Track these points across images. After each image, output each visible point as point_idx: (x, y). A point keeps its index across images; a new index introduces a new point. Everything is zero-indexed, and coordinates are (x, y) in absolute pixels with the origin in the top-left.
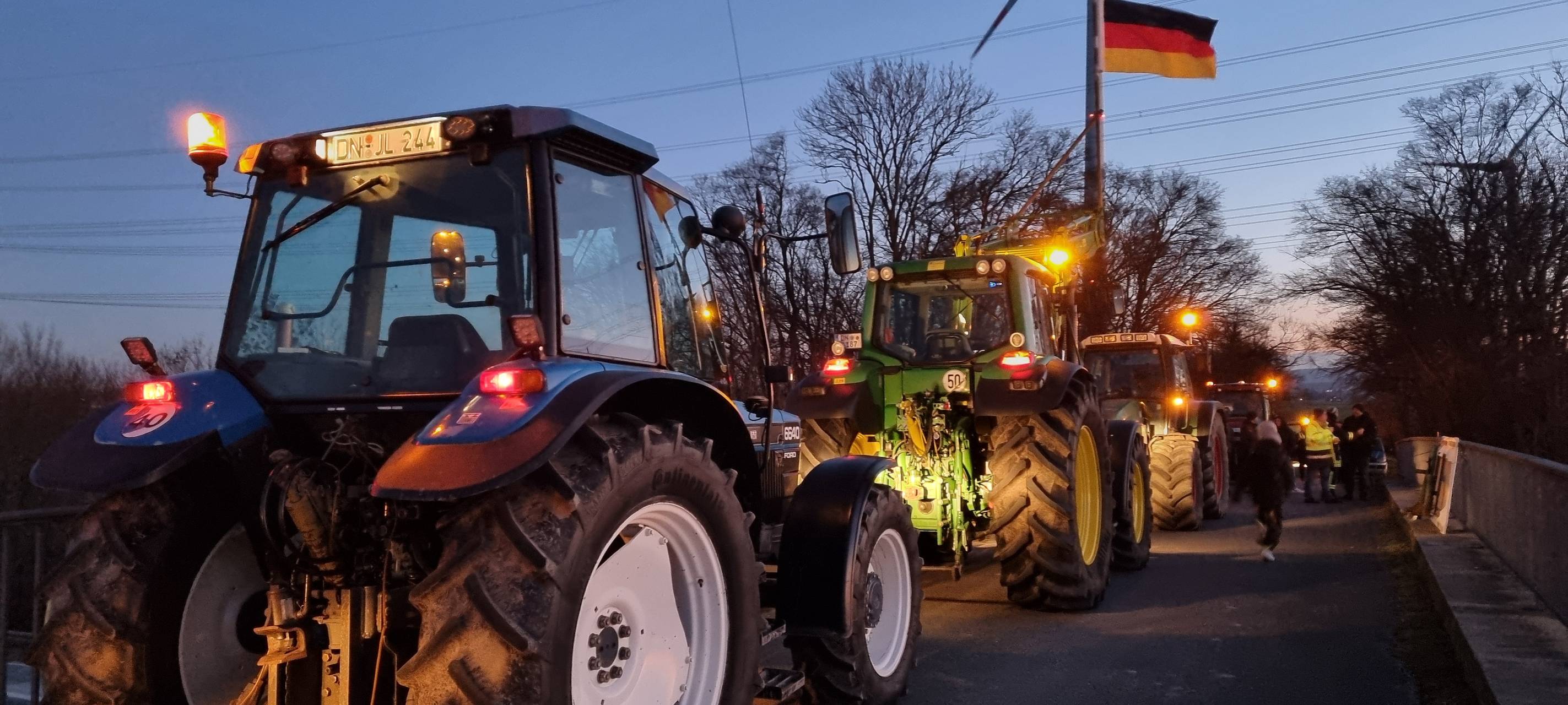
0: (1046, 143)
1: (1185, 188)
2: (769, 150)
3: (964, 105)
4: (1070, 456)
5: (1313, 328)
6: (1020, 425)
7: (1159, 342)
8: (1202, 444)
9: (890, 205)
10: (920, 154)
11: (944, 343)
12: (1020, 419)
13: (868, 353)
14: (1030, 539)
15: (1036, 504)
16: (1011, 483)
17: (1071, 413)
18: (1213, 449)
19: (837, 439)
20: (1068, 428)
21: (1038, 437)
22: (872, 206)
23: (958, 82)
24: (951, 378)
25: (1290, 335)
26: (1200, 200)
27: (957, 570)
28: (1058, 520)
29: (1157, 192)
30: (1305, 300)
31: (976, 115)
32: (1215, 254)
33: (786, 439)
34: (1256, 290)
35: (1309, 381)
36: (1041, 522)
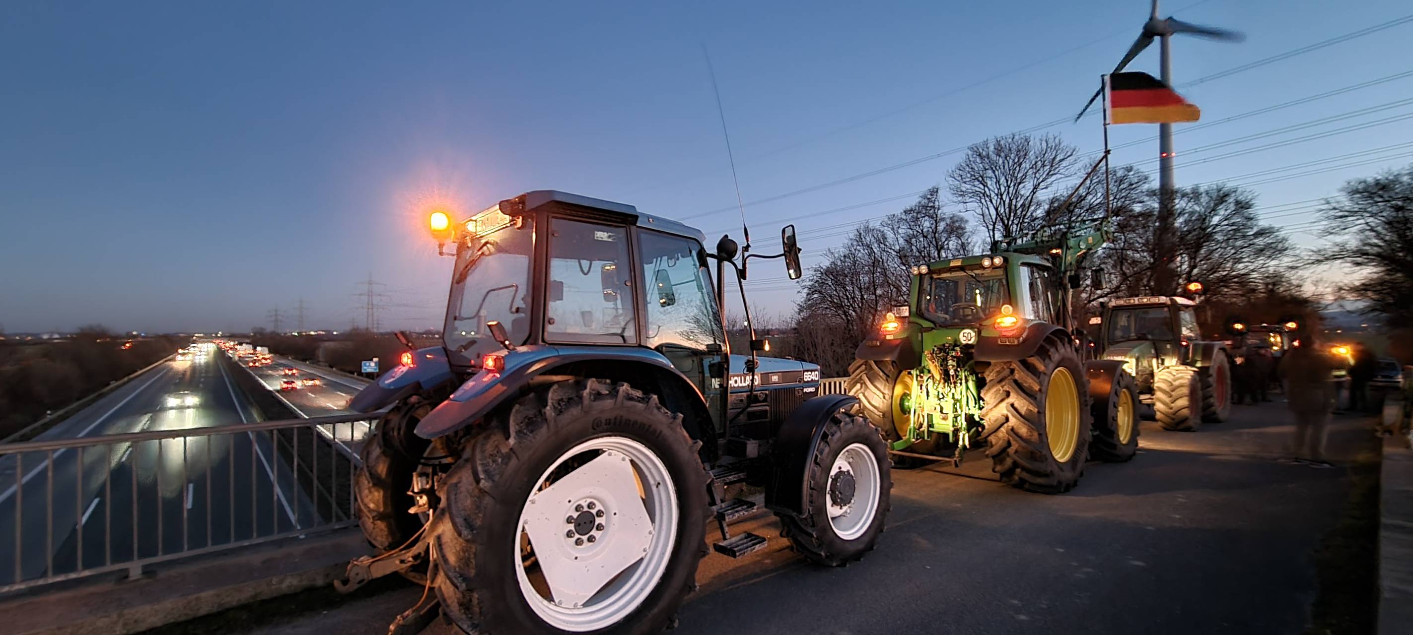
0: (1115, 175)
1: (1227, 195)
2: (929, 196)
3: (1054, 159)
4: (1040, 390)
5: (1341, 284)
6: (1005, 367)
7: (1169, 302)
8: (1202, 373)
9: (1006, 222)
10: (1026, 190)
11: (964, 312)
12: (1005, 363)
13: (912, 319)
14: (1009, 444)
15: (1013, 421)
16: (995, 406)
17: (1044, 360)
18: (1215, 375)
19: (887, 372)
20: (1041, 370)
21: (1017, 376)
22: (994, 224)
23: (1052, 143)
24: (966, 335)
25: (1321, 289)
26: (1238, 203)
27: (956, 461)
28: (1029, 433)
29: (1204, 199)
30: (1327, 266)
31: (1064, 164)
32: (1252, 237)
33: (805, 380)
34: (1286, 261)
35: (1341, 320)
36: (1017, 434)
